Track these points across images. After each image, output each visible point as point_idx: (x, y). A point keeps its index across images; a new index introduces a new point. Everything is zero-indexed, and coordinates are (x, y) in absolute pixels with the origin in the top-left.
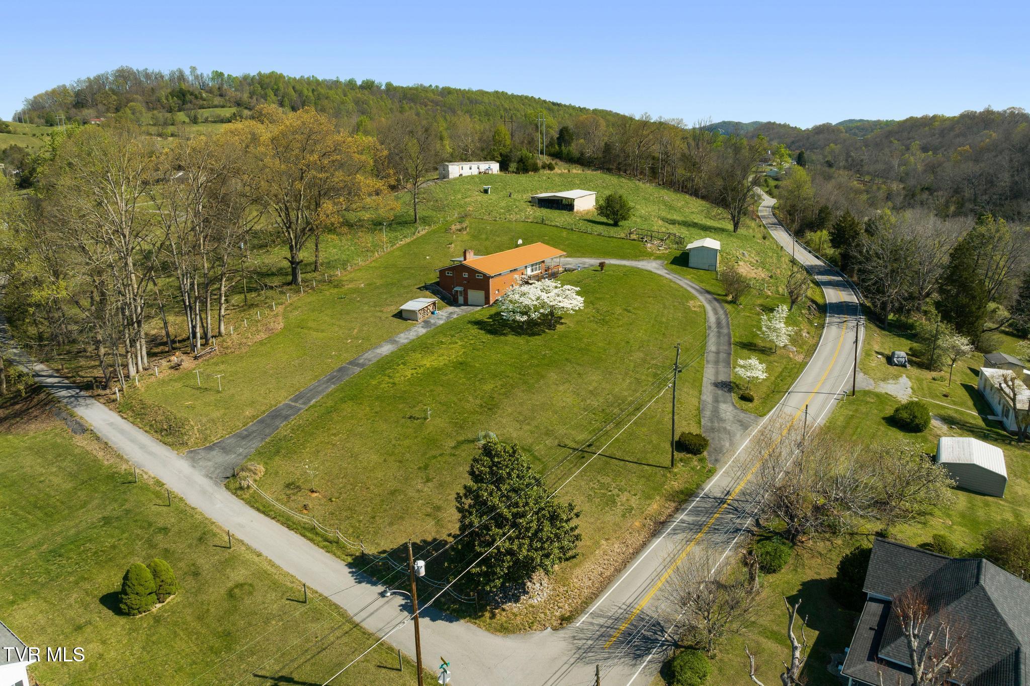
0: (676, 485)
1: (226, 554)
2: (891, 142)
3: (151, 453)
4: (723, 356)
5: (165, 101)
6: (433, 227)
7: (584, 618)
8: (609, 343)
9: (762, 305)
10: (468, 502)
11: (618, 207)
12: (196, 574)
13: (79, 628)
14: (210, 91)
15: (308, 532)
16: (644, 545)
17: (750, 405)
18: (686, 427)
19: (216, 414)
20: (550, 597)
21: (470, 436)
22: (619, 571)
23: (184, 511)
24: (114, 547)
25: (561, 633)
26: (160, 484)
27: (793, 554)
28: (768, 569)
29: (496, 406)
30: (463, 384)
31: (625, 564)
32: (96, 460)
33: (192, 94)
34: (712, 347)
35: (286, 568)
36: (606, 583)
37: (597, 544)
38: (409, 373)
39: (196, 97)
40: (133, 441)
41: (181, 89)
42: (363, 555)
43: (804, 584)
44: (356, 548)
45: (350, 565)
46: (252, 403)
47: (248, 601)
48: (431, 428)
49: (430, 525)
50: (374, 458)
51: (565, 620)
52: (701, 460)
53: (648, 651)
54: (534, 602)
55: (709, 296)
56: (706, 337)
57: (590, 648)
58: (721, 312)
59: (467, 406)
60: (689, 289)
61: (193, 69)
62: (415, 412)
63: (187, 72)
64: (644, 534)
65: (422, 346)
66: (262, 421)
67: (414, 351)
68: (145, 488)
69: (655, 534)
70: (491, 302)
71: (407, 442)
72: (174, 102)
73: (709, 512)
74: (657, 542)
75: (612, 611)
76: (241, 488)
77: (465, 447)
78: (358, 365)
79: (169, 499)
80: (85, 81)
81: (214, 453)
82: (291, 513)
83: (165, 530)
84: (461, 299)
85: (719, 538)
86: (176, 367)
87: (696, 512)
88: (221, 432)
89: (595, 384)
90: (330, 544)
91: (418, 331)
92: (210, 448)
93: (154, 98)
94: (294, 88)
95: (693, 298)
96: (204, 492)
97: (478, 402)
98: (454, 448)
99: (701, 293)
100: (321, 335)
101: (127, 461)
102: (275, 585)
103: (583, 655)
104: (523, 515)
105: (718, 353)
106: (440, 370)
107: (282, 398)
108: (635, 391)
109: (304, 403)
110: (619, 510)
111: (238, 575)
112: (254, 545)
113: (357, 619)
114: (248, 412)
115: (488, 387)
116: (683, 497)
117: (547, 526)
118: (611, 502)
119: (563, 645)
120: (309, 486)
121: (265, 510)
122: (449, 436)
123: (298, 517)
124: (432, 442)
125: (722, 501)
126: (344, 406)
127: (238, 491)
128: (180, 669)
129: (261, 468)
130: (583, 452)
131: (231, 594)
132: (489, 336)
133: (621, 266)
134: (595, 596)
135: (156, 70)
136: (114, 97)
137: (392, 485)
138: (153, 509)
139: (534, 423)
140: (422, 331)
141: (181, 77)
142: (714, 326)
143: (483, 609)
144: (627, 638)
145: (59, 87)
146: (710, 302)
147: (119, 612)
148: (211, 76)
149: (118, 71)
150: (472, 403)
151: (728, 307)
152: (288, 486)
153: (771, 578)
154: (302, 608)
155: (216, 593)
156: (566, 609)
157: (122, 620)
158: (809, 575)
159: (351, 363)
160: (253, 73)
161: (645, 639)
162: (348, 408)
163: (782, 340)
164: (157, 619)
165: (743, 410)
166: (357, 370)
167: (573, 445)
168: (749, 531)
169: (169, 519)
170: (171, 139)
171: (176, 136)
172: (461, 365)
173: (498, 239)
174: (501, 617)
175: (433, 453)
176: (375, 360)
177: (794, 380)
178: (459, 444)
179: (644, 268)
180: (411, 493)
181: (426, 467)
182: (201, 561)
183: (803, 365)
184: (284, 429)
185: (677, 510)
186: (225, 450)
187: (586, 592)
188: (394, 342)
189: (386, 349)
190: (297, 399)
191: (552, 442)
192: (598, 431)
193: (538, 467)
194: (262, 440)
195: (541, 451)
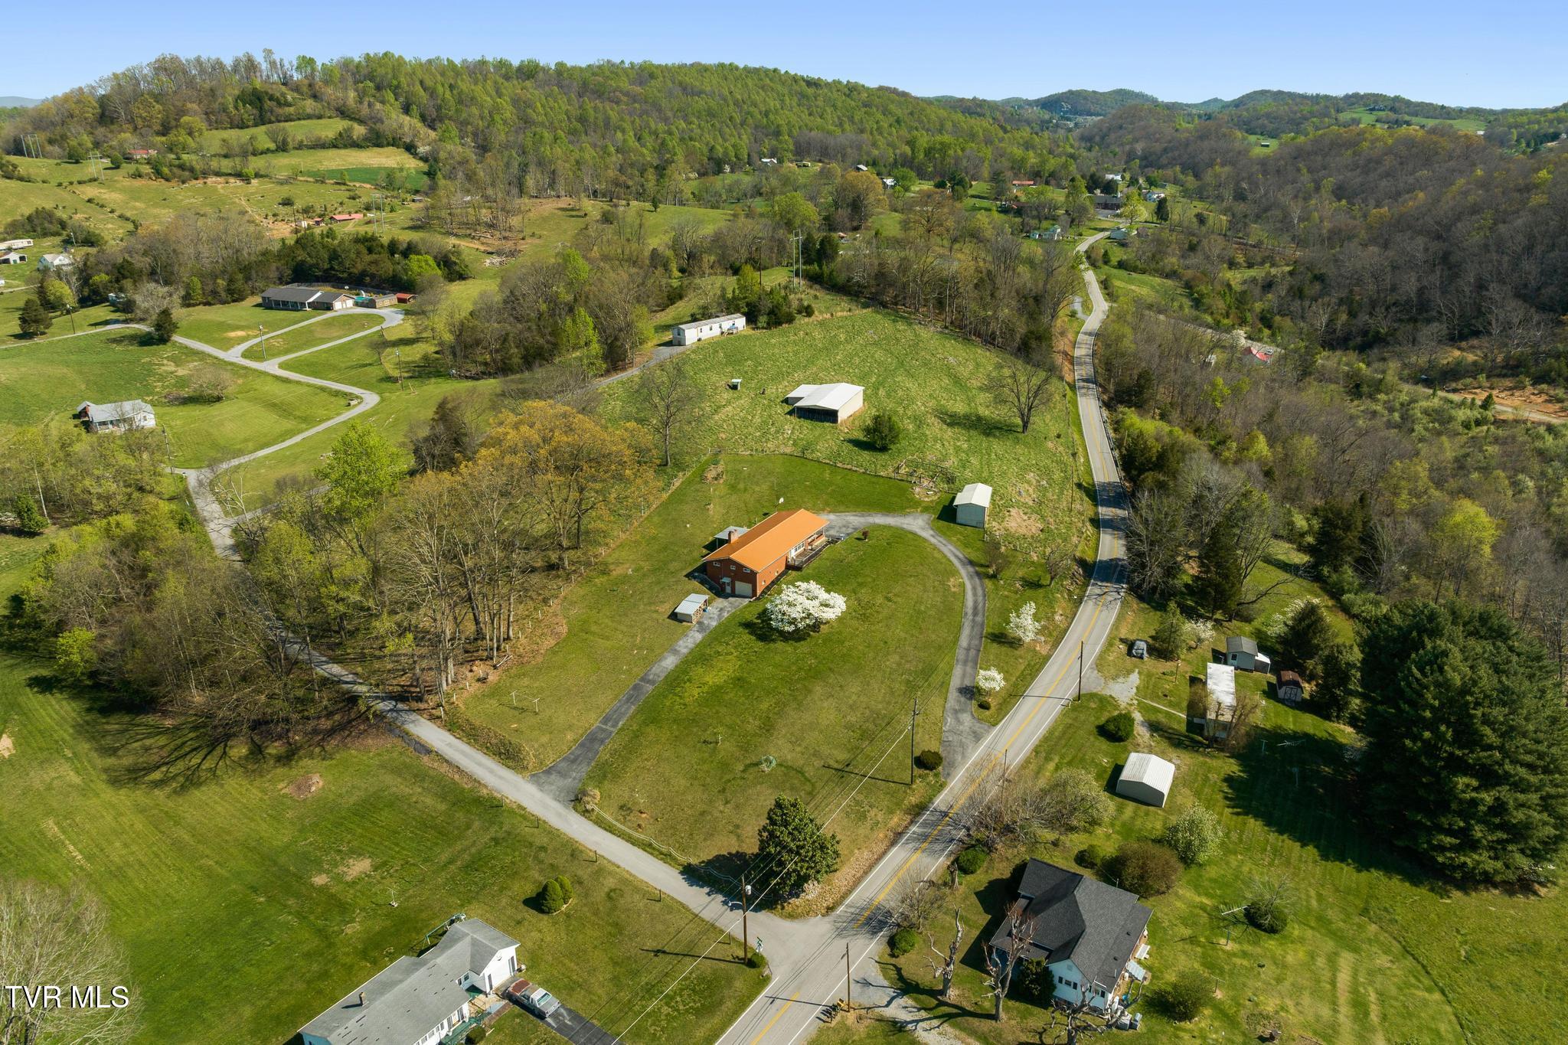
0: (914, 800)
1: (595, 867)
2: (1299, 170)
3: (501, 777)
4: (972, 652)
5: (234, 112)
6: (688, 474)
7: (842, 908)
8: (869, 646)
9: (1023, 579)
10: (765, 834)
11: (886, 431)
12: (580, 883)
13: (519, 922)
14: (297, 89)
15: (647, 847)
16: (885, 853)
17: (987, 713)
18: (927, 744)
19: (544, 739)
20: (820, 894)
21: (755, 760)
22: (866, 873)
23: (553, 833)
24: (513, 863)
25: (827, 919)
26: (520, 807)
27: (988, 858)
28: (965, 871)
29: (772, 727)
30: (743, 704)
31: (871, 867)
32: (455, 783)
33: (271, 98)
34: (964, 641)
35: (641, 877)
36: (858, 882)
37: (852, 853)
38: (696, 692)
39: (279, 104)
40: (480, 764)
41: (255, 89)
42: (690, 865)
43: (990, 883)
44: (684, 859)
45: (682, 873)
46: (570, 727)
47: (622, 902)
48: (723, 753)
49: (733, 840)
50: (683, 782)
51: (830, 909)
52: (936, 775)
53: (881, 930)
54: (809, 897)
55: (971, 569)
56: (960, 627)
57: (845, 929)
58: (980, 592)
59: (749, 727)
60: (953, 559)
61: (268, 53)
62: (707, 736)
63: (259, 58)
64: (886, 843)
65: (700, 657)
66: (582, 745)
67: (696, 664)
68: (511, 812)
69: (893, 843)
70: (759, 593)
71: (705, 767)
72: (248, 112)
73: (934, 825)
74: (895, 850)
75: (861, 903)
76: (587, 811)
77: (751, 770)
78: (649, 682)
79: (537, 823)
80: (108, 79)
81: (553, 777)
82: (630, 832)
83: (543, 848)
84: (728, 589)
85: (938, 847)
86: (482, 680)
87: (925, 825)
88: (552, 757)
89: (854, 697)
90: (666, 857)
91: (695, 637)
92: (548, 772)
93: (216, 106)
94: (422, 83)
95: (954, 573)
96: (559, 815)
97: (757, 723)
98: (743, 771)
99: (963, 564)
100: (608, 644)
101: (486, 787)
102: (636, 889)
103: (840, 932)
104: (803, 847)
105: (968, 649)
106: (721, 687)
107: (592, 720)
108: (889, 703)
109: (613, 726)
110: (869, 823)
111: (610, 883)
112: (613, 859)
113: (696, 911)
114: (570, 736)
115: (764, 706)
116: (919, 809)
117: (819, 853)
118: (862, 817)
119: (828, 926)
120: (637, 808)
121: (610, 829)
122: (738, 759)
123: (636, 835)
124: (725, 766)
125: (945, 814)
126: (648, 730)
127: (586, 813)
128: (595, 947)
129: (597, 792)
130: (842, 773)
131: (609, 897)
132: (760, 644)
133: (885, 527)
134: (849, 892)
135: (213, 57)
136: (158, 107)
137: (700, 807)
138: (526, 830)
139: (804, 744)
140: (699, 637)
141: (251, 66)
142: (970, 611)
143: (776, 903)
144: (869, 920)
145: (72, 92)
146: (971, 577)
147: (542, 911)
148: (295, 63)
149: (157, 61)
150: (753, 725)
151: (988, 583)
152: (621, 808)
153: (969, 878)
154: (658, 905)
155: (599, 896)
156: (830, 902)
157: (545, 917)
158: (995, 875)
159: (643, 679)
160: (357, 56)
161: (880, 921)
162: (651, 731)
163: (1028, 637)
164: (568, 916)
165: (979, 720)
166: (650, 688)
167: (836, 766)
168: (960, 841)
169: (542, 840)
170: (254, 182)
171: (262, 176)
172: (739, 682)
173: (757, 489)
174: (788, 908)
175: (727, 777)
176: (663, 676)
177: (1033, 679)
178: (747, 767)
179: (909, 528)
180: (716, 814)
181: (724, 790)
182: (580, 873)
183: (1047, 658)
184: (604, 753)
185: (912, 822)
186: (563, 775)
187: (843, 889)
188: (675, 652)
189: (670, 662)
190: (606, 720)
191: (818, 763)
192: (855, 750)
193: (808, 788)
194: (589, 764)
195: (810, 772)
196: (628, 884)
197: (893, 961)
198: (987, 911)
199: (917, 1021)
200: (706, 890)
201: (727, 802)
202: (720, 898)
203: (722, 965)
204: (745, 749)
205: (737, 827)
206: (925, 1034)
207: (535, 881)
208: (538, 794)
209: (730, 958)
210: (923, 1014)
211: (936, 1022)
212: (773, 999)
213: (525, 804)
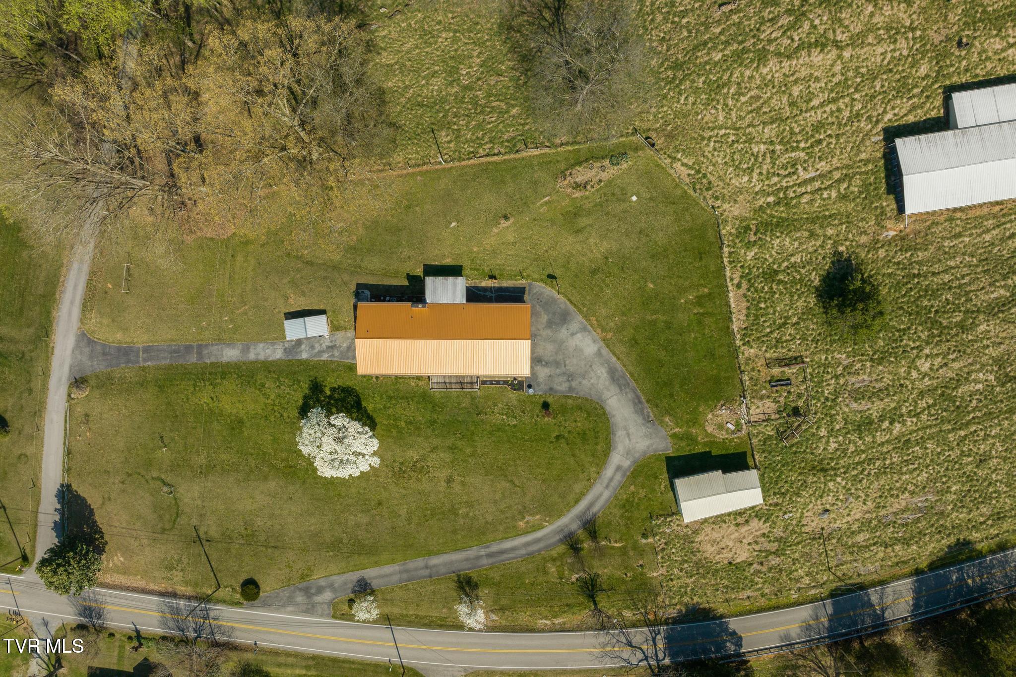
0: (209, 592)
1: (34, 432)
3: (70, 314)
4: (425, 572)
12: (19, 434)
21: (168, 480)
24: (11, 382)
26: (53, 349)
29: (207, 474)
38: (205, 399)
42: (70, 486)
44: (71, 480)
45: (61, 485)
47: (21, 466)
48: (158, 455)
49: (99, 502)
52: (242, 599)
55: (575, 526)
56: (456, 550)
59: (194, 459)
62: (168, 435)
66: (118, 349)
67: (239, 377)
68: (47, 346)
69: (162, 594)
71: (141, 451)
75: (99, 598)
76: (72, 395)
77: (159, 483)
78: (200, 353)
79: (46, 374)
81: (86, 349)
83: (30, 391)
87: (189, 607)
92: (88, 343)
95: (553, 514)
96: (60, 380)
97: (203, 461)
98: (153, 478)
99: (579, 517)
102: (34, 468)
106: (222, 415)
107: (141, 340)
109: (144, 360)
110: (166, 574)
111: (30, 450)
113: (40, 510)
114: (120, 335)
116: (202, 598)
118: (169, 568)
122: (160, 468)
124: (149, 464)
125: (205, 617)
127: (70, 396)
129: (88, 391)
130: (198, 540)
131: (19, 457)
138: (37, 369)
139: (205, 503)
140: (278, 356)
144: (88, 609)
146: (558, 531)
150: (199, 459)
151: (559, 550)
152: (86, 415)
155: (17, 451)
159: (200, 347)
165: (330, 605)
166: (194, 359)
167: (201, 533)
169: (36, 385)
172: (237, 424)
175: (142, 471)
176: (213, 359)
180: (110, 481)
181: (130, 475)
182: (26, 428)
185: (188, 598)
186: (91, 355)
188: (245, 351)
190: (147, 350)
191: (194, 522)
192: (227, 537)
193: (167, 526)
194: (107, 367)
195: (182, 520)
196: (34, 461)
197: (69, 631)
198: (134, 669)
199: (40, 657)
200: (59, 506)
201: (123, 483)
202: (57, 518)
203: (16, 545)
204: (174, 467)
205: (110, 499)
206: (34, 663)
207: (6, 406)
208: (69, 352)
209: (22, 547)
210: (46, 659)
211: (44, 666)
212: (9, 583)
213: (56, 352)
